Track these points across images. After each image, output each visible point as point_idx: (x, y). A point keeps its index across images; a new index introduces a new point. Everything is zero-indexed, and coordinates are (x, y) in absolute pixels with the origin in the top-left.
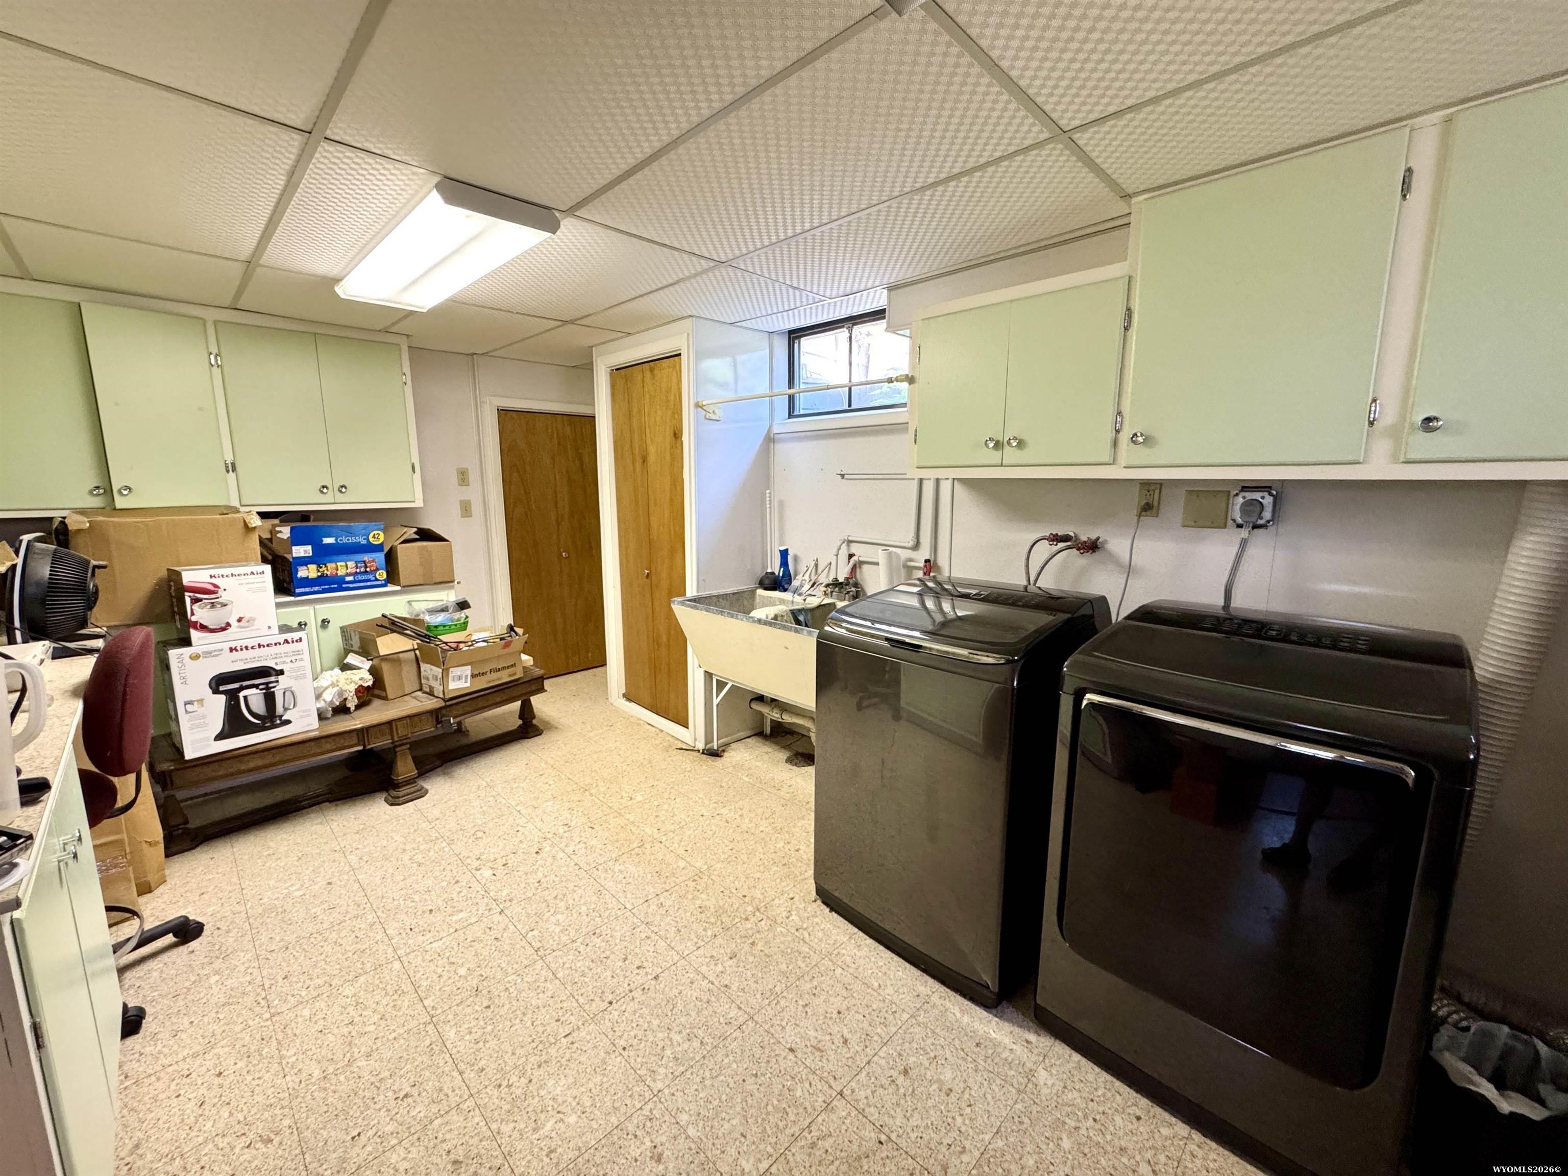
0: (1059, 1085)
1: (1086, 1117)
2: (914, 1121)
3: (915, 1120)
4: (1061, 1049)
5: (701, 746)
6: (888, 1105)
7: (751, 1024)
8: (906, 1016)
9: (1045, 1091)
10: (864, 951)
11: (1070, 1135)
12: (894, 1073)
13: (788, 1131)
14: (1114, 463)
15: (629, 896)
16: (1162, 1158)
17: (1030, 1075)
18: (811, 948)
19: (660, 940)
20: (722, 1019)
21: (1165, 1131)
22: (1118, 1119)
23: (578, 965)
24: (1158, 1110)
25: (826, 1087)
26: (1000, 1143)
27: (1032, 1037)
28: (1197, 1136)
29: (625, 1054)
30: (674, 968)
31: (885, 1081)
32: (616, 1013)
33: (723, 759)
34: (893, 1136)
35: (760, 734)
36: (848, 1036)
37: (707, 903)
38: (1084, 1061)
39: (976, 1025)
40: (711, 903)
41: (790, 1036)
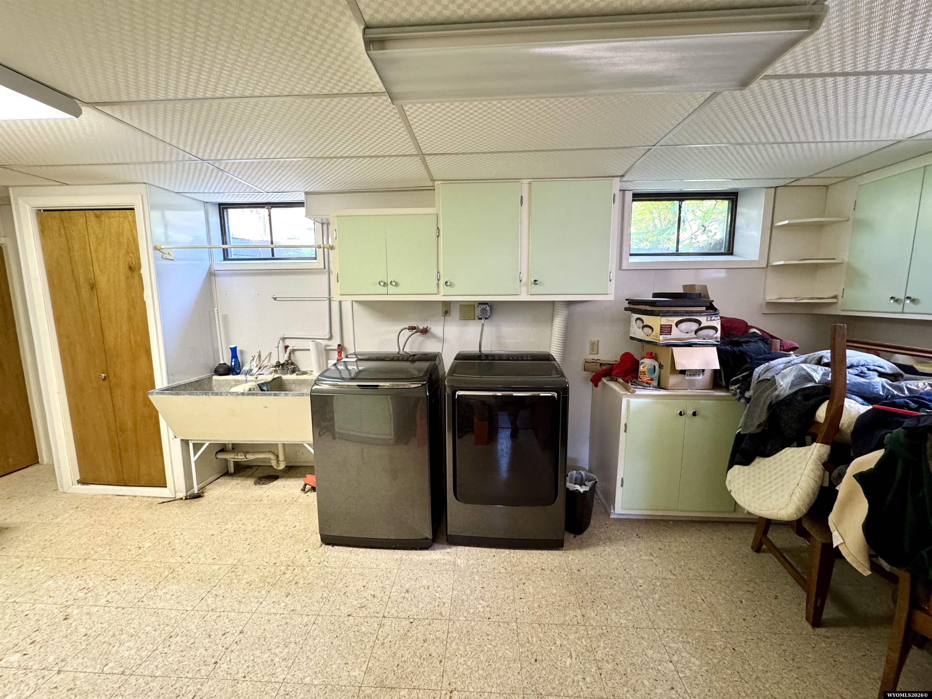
0: (466, 561)
1: (478, 565)
2: (420, 607)
3: (421, 605)
4: (460, 549)
5: (182, 494)
6: (407, 608)
7: (320, 618)
8: (396, 571)
9: (462, 566)
10: (361, 556)
11: (477, 574)
12: (403, 595)
13: (368, 647)
14: (438, 294)
15: (185, 603)
16: (506, 563)
17: (455, 563)
18: (332, 568)
19: (229, 614)
20: (301, 626)
21: (503, 555)
22: (488, 560)
23: (171, 660)
24: (498, 550)
25: (375, 619)
26: (455, 592)
27: (449, 550)
28: (512, 551)
29: (247, 678)
30: (251, 621)
31: (400, 600)
32: (225, 665)
33: (204, 498)
34: (415, 617)
35: (226, 474)
36: (374, 593)
37: (252, 578)
38: (470, 548)
39: (426, 558)
40: (254, 577)
41: (345, 610)
